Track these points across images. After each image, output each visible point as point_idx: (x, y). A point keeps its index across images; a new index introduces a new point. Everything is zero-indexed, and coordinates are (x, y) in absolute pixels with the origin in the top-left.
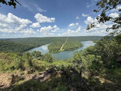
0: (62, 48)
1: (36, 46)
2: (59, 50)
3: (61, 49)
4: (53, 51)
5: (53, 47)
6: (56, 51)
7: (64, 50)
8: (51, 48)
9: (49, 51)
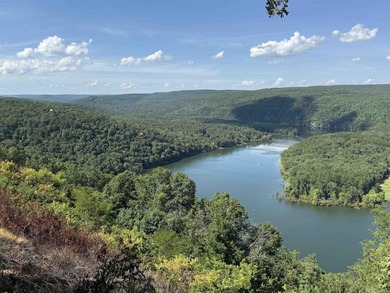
1: (213, 144)
2: (372, 195)
4: (314, 192)
5: (318, 163)
8: (305, 164)
9: (287, 184)
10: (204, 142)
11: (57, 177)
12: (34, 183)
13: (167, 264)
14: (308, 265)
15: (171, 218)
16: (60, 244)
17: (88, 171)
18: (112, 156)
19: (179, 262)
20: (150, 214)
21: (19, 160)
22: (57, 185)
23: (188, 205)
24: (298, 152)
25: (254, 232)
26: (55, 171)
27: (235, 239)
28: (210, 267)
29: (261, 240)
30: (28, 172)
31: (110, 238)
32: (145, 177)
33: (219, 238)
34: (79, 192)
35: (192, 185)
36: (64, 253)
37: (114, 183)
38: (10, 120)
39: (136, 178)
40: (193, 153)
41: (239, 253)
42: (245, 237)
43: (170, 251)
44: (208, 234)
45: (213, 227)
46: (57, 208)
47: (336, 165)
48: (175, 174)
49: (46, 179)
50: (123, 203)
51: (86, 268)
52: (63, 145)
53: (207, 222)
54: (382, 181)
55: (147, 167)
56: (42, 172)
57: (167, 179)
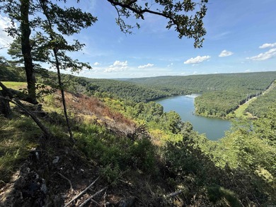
0: (242, 108)
1: (170, 94)
2: (230, 114)
3: (239, 113)
4: (206, 112)
5: (209, 102)
6: (218, 114)
7: (250, 115)
8: (203, 103)
9: (196, 109)
10: (167, 93)
11: (121, 103)
12: (115, 104)
13: (154, 131)
14: (202, 137)
15: (155, 117)
16: (122, 122)
17: (130, 102)
18: (137, 97)
19: (157, 131)
20: (148, 116)
21: (111, 97)
22: (121, 105)
23: (161, 114)
24: (201, 98)
25: (183, 124)
26: (121, 101)
27: (176, 126)
28: (167, 134)
29: (185, 127)
30: (113, 101)
31: (137, 122)
32: (147, 104)
33: (171, 125)
34: (128, 108)
35: (162, 108)
36: (124, 124)
37: (138, 106)
38: (109, 86)
39: (144, 104)
40: (163, 97)
41: (177, 130)
42: (180, 126)
43: (154, 128)
44: (167, 124)
45: (169, 121)
46: (122, 112)
47: (216, 103)
48: (156, 104)
49: (118, 103)
50: (140, 112)
51: (131, 130)
52: (123, 93)
53: (167, 120)
54: (235, 110)
55: (148, 101)
56: (117, 101)
57: (154, 105)
